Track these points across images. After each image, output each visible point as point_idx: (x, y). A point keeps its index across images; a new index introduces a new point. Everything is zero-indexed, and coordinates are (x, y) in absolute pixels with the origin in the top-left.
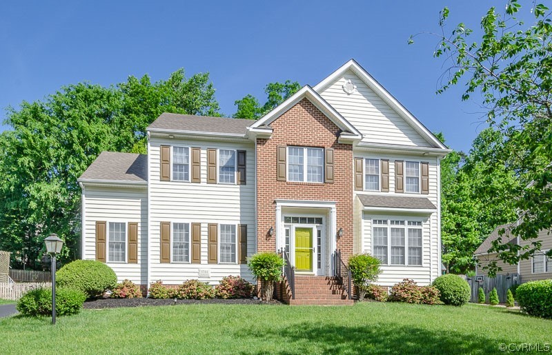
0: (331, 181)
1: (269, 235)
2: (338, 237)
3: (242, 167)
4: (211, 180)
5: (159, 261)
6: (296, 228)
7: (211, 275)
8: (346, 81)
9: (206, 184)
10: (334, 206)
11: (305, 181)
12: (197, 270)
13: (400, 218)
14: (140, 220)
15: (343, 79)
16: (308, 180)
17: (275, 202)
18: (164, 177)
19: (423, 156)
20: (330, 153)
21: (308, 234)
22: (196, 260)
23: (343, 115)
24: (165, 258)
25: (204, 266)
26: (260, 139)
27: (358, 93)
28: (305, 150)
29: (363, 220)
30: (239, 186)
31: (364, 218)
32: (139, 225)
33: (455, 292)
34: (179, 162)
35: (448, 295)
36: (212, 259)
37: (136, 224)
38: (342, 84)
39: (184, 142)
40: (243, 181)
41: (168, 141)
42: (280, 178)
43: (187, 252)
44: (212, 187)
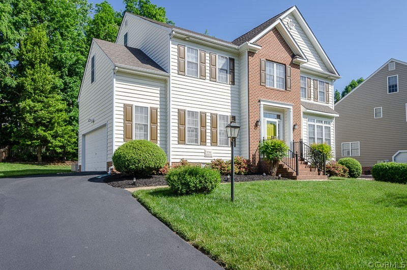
0: (290, 89)
1: (256, 125)
2: (294, 128)
3: (232, 71)
4: (213, 78)
5: (177, 143)
6: (267, 121)
7: (213, 155)
8: (290, 20)
9: (209, 81)
10: (291, 107)
11: (275, 87)
12: (203, 151)
13: (320, 119)
14: (158, 106)
15: (287, 18)
16: (277, 87)
17: (259, 101)
18: (181, 71)
19: (326, 78)
20: (288, 69)
21: (272, 126)
22: (203, 142)
23: (299, 44)
24: (181, 140)
25: (208, 147)
26: (251, 52)
27: (295, 30)
28: (275, 64)
29: (303, 119)
30: (230, 86)
31: (304, 117)
32: (159, 110)
33: (357, 169)
34: (190, 60)
35: (354, 171)
36: (214, 142)
37: (156, 109)
38: (287, 21)
39: (195, 45)
40: (233, 83)
41: (184, 42)
42: (262, 83)
43: (196, 136)
44: (213, 84)
